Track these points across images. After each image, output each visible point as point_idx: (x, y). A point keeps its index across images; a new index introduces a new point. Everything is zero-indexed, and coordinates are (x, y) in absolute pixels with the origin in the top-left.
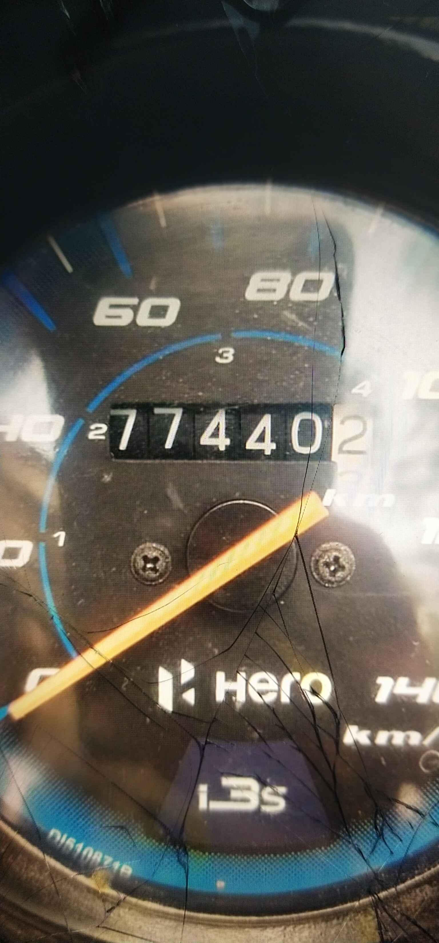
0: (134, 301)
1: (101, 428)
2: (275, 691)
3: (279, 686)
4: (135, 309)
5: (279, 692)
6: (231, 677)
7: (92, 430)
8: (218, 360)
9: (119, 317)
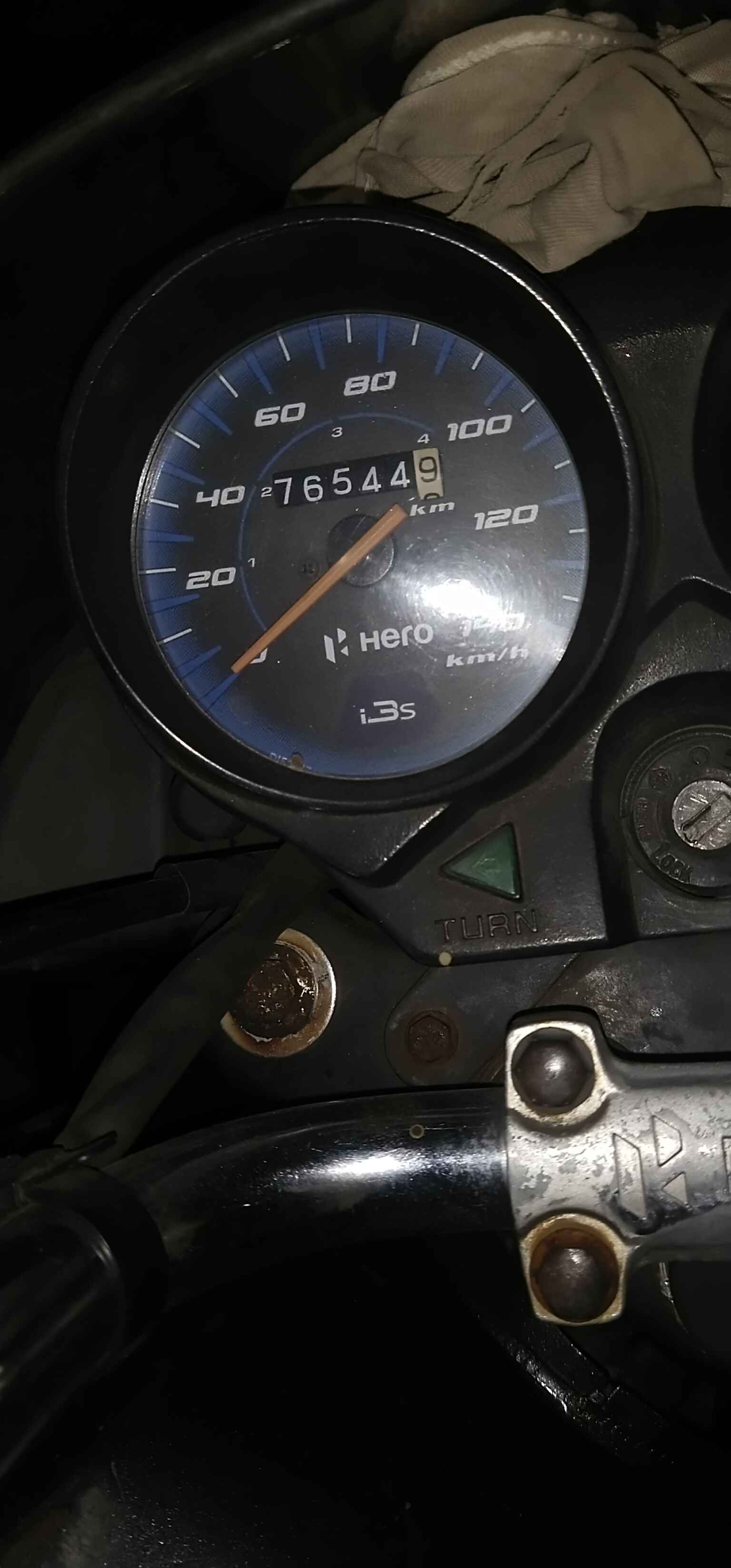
0: (278, 408)
1: (268, 490)
2: (397, 640)
3: (401, 635)
4: (279, 413)
5: (400, 639)
6: (369, 635)
7: (263, 492)
8: (333, 435)
9: (270, 419)
